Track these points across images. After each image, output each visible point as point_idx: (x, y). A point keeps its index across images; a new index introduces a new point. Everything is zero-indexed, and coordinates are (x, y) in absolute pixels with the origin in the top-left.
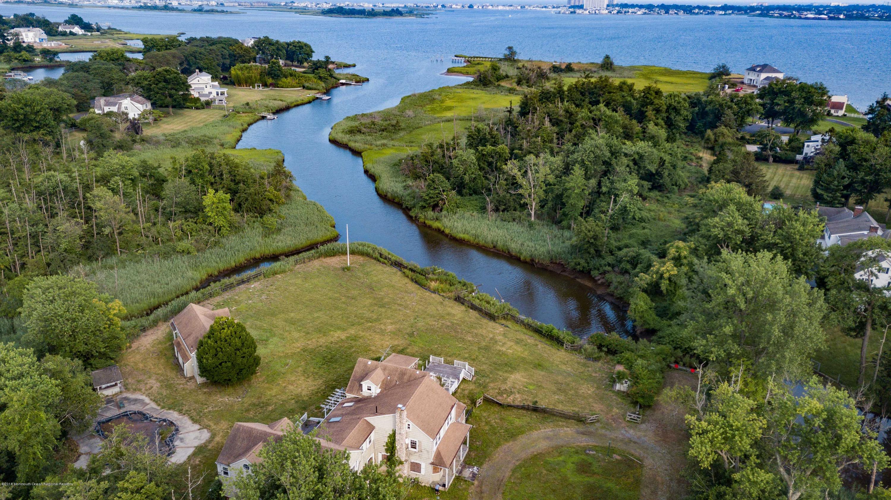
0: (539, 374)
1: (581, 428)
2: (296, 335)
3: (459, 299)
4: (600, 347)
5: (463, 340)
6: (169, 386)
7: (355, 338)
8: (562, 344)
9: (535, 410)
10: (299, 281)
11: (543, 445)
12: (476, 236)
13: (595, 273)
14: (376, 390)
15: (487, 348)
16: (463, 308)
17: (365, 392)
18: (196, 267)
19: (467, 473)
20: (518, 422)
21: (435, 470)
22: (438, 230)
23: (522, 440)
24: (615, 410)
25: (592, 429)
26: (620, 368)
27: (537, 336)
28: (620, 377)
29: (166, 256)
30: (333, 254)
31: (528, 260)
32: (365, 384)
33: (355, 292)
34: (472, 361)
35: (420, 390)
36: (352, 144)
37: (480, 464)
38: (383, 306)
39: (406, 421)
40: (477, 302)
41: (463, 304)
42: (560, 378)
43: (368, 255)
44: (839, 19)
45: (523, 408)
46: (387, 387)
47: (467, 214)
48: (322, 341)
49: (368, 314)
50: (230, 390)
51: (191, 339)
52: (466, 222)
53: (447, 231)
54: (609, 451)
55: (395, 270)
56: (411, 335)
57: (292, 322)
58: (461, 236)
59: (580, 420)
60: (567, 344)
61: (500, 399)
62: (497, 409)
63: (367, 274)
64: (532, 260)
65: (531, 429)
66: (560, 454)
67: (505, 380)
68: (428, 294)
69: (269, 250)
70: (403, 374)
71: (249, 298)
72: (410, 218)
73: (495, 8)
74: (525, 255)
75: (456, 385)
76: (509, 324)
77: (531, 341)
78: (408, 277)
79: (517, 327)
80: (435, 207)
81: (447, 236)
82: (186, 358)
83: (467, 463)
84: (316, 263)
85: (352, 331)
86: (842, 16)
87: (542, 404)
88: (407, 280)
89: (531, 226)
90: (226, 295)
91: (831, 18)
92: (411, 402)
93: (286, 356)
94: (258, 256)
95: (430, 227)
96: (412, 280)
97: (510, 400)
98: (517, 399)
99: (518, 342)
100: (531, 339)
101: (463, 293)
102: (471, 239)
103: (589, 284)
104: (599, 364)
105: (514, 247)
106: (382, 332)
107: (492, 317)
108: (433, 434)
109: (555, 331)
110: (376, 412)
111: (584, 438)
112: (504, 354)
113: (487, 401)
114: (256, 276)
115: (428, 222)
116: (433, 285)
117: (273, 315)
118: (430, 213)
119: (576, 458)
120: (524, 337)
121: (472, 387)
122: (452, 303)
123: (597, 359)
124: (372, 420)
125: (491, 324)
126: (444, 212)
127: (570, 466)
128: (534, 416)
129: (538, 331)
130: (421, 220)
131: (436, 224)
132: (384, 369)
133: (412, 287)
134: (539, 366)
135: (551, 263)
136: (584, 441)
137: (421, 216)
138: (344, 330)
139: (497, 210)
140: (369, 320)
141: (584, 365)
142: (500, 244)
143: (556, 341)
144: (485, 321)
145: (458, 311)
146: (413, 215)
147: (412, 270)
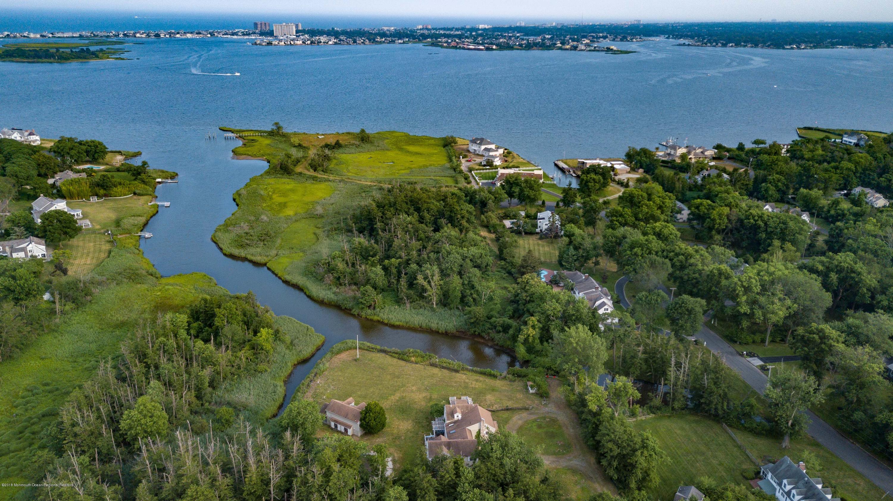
0: (496, 394)
1: (529, 412)
3: (433, 365)
4: (513, 375)
5: (452, 386)
8: (497, 377)
9: (507, 409)
10: (340, 373)
11: (520, 422)
12: (407, 322)
13: (483, 334)
14: (461, 416)
15: (467, 387)
16: (438, 369)
17: (456, 418)
18: (275, 379)
20: (504, 416)
22: (379, 321)
23: (511, 422)
24: (536, 402)
25: (532, 411)
26: (530, 383)
27: (482, 376)
28: (532, 387)
29: (253, 376)
31: (444, 332)
32: (455, 415)
33: (377, 373)
35: (480, 411)
36: (249, 257)
38: (398, 377)
40: (445, 365)
41: (436, 367)
42: (506, 394)
45: (502, 410)
46: (465, 414)
47: (392, 309)
49: (396, 384)
50: (376, 435)
51: (352, 417)
52: (395, 314)
53: (386, 321)
54: (544, 418)
55: (383, 354)
58: (397, 323)
59: (526, 409)
60: (499, 377)
63: (371, 360)
64: (446, 332)
65: (511, 418)
66: (528, 424)
67: (487, 400)
68: (414, 365)
69: (300, 359)
71: (326, 390)
72: (353, 315)
73: (184, 37)
74: (442, 330)
76: (465, 372)
77: (481, 379)
78: (395, 357)
79: (471, 373)
80: (370, 306)
81: (386, 324)
84: (335, 359)
86: (494, 47)
87: (508, 406)
88: (395, 360)
89: (433, 310)
90: (311, 390)
91: (488, 49)
95: (369, 319)
96: (399, 359)
97: (494, 408)
98: (497, 407)
99: (477, 381)
100: (482, 378)
101: (432, 361)
102: (405, 324)
104: (516, 383)
105: (434, 326)
106: (412, 391)
107: (457, 371)
109: (491, 372)
110: (466, 425)
111: (532, 416)
112: (475, 388)
114: (314, 376)
116: (413, 359)
118: (369, 311)
119: (534, 424)
120: (478, 378)
122: (430, 368)
123: (515, 381)
124: (466, 429)
125: (458, 374)
126: (378, 309)
127: (534, 427)
128: (508, 412)
129: (482, 373)
130: (363, 316)
131: (376, 318)
133: (402, 362)
134: (494, 390)
135: (457, 332)
136: (533, 417)
137: (363, 314)
138: (393, 395)
140: (399, 387)
141: (511, 385)
142: (424, 325)
143: (494, 376)
144: (454, 374)
145: (436, 370)
146: (356, 313)
147: (394, 353)
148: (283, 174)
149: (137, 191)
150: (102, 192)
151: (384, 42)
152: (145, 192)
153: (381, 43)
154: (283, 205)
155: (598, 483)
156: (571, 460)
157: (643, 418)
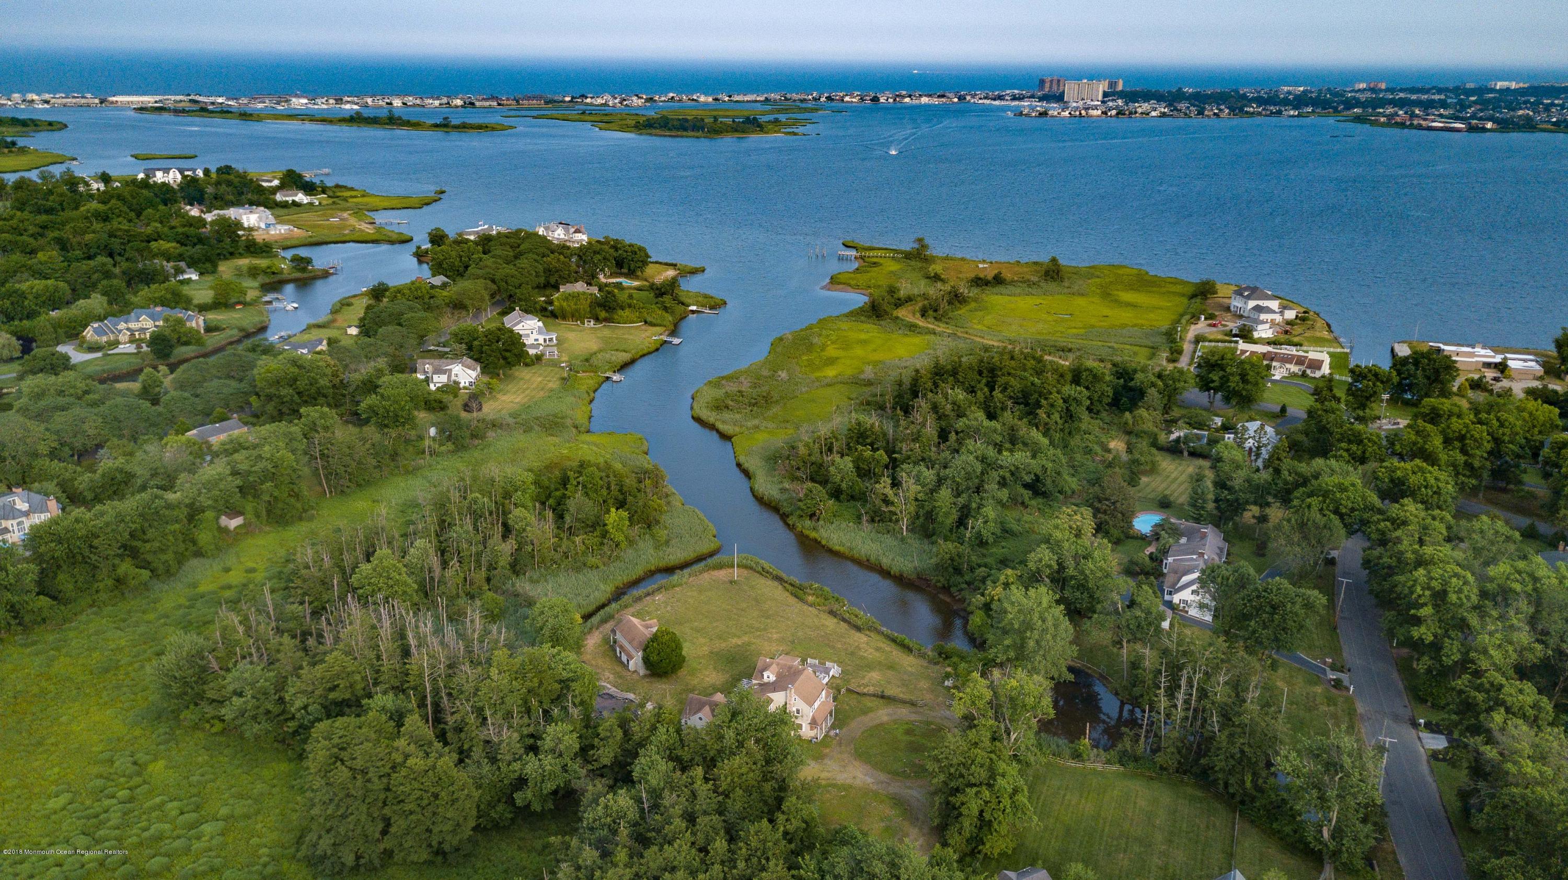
0: (890, 673)
1: (914, 709)
2: (702, 640)
3: (832, 613)
4: (940, 654)
5: (833, 647)
6: (620, 677)
7: (749, 644)
8: (911, 651)
9: (883, 697)
10: (695, 594)
11: (885, 719)
12: (851, 549)
13: (953, 590)
14: (773, 678)
15: (852, 654)
16: (835, 620)
17: (766, 679)
18: (604, 580)
19: (832, 733)
20: (869, 704)
21: (812, 729)
22: (815, 540)
23: (871, 715)
24: (940, 698)
25: (920, 710)
26: (949, 669)
27: (893, 645)
28: (947, 676)
29: (578, 570)
30: (720, 566)
31: (898, 574)
32: (766, 674)
33: (744, 605)
34: (840, 663)
35: (802, 677)
36: (719, 424)
37: (840, 729)
38: (768, 618)
39: (794, 696)
40: (847, 616)
41: (835, 617)
42: (906, 677)
43: (751, 568)
44: (1484, 130)
45: (874, 695)
46: (779, 676)
47: (844, 525)
48: (723, 645)
49: (757, 625)
50: (664, 680)
51: (635, 643)
52: (841, 534)
53: (824, 542)
54: (928, 723)
55: (776, 583)
56: (793, 642)
57: (698, 630)
58: (837, 548)
59: (913, 704)
60: (915, 652)
61: (858, 690)
62: (855, 696)
63: (752, 587)
64: (901, 575)
65: (878, 709)
66: (895, 724)
67: (863, 677)
68: (806, 607)
69: (662, 564)
70: (790, 668)
71: (657, 610)
72: (788, 525)
74: (895, 570)
75: (826, 680)
76: (872, 634)
77: (888, 649)
78: (788, 591)
79: (878, 637)
80: (812, 516)
81: (823, 546)
82: (630, 657)
83: (833, 727)
84: (706, 575)
85: (746, 639)
86: (1489, 125)
87: (889, 692)
88: (787, 594)
89: (903, 540)
90: (638, 606)
91: (1471, 129)
92: (796, 684)
93: (699, 657)
94: (653, 568)
95: (807, 537)
96: (792, 594)
97: (865, 691)
98: (871, 690)
99: (878, 649)
100: (887, 647)
101: (836, 607)
102: (847, 552)
103: (948, 600)
104: (938, 667)
105: (886, 562)
106: (770, 640)
107: (858, 629)
108: (811, 704)
109: (907, 641)
110: (774, 691)
111: (914, 715)
113: (849, 690)
114: (659, 589)
115: (806, 532)
116: (811, 599)
117: (681, 624)
118: (808, 523)
119: (906, 727)
120: (882, 645)
121: (839, 681)
122: (826, 616)
123: (936, 664)
124: (771, 695)
125: (858, 634)
126: (821, 522)
127: (900, 730)
128: (881, 701)
129: (894, 640)
130: (799, 529)
131: (813, 535)
132: (778, 664)
133: (792, 600)
134: (891, 667)
135: (919, 578)
136: (913, 717)
137: (799, 526)
138: (739, 637)
139: (873, 521)
140: (758, 630)
141: (927, 668)
142: (873, 559)
143: (908, 649)
144: (853, 632)
145: (831, 623)
146: (790, 523)
147: (791, 585)
148: (869, 317)
149: (649, 319)
150: (603, 314)
151: (1259, 114)
152: (659, 321)
153: (1252, 114)
154: (831, 361)
155: (921, 829)
156: (910, 788)
157: (1099, 767)
